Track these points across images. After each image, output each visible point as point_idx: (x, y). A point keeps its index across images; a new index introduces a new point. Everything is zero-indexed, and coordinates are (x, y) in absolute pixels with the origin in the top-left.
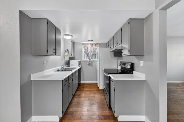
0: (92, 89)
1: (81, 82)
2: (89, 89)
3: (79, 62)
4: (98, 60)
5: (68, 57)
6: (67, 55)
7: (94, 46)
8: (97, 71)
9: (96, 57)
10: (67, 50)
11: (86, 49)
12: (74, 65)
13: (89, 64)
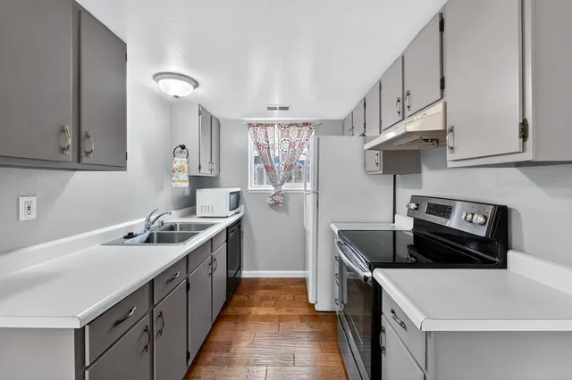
0: (283, 312)
1: (242, 276)
2: (272, 311)
3: (233, 196)
4: (309, 187)
5: (184, 176)
6: (181, 170)
7: (293, 132)
8: (304, 232)
9: (303, 176)
10: (183, 147)
11: (263, 145)
12: (211, 208)
13: (275, 205)
